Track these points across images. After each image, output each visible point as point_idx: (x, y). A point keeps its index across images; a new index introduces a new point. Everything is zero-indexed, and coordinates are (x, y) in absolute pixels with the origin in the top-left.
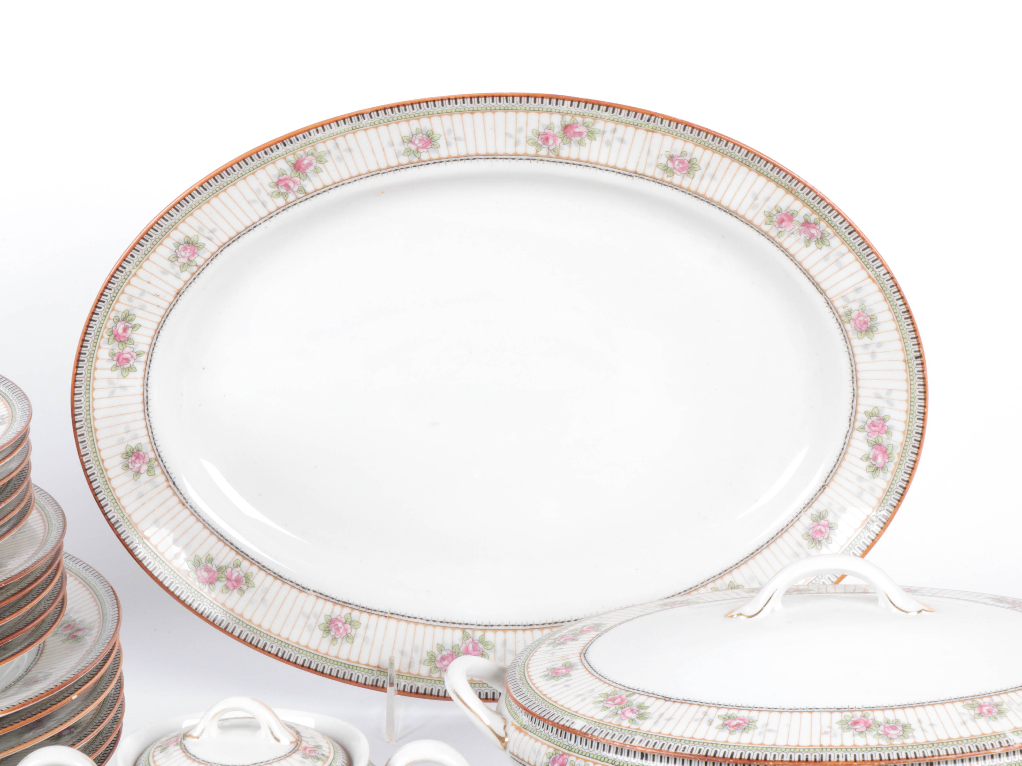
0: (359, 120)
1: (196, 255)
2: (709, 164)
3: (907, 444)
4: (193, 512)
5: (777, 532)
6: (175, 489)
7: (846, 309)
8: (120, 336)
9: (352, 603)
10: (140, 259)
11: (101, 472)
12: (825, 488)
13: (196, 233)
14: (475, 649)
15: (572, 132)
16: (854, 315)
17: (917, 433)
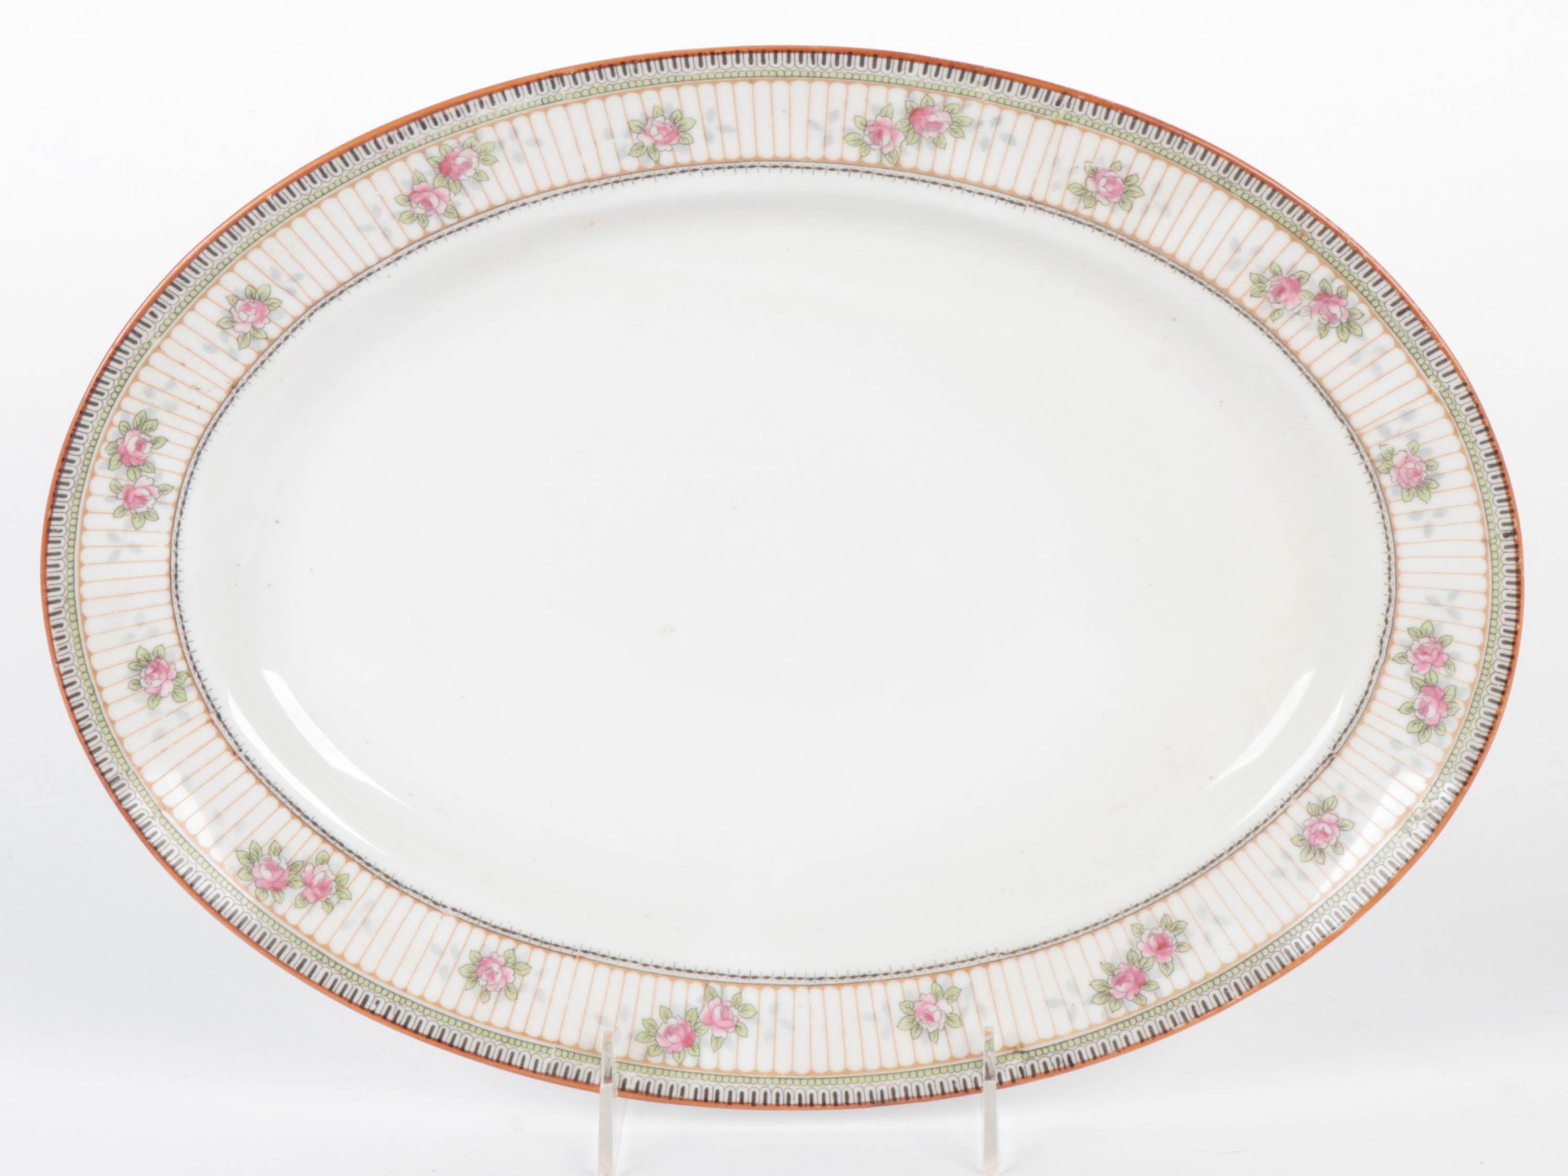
0: (554, 86)
1: (266, 320)
2: (1158, 186)
3: (1482, 685)
4: (250, 766)
5: (1247, 831)
6: (220, 726)
7: (1384, 449)
8: (130, 456)
9: (517, 931)
10: (168, 322)
11: (91, 691)
12: (1333, 759)
13: (267, 281)
14: (724, 1017)
15: (923, 123)
16: (1397, 460)
17: (1501, 667)
